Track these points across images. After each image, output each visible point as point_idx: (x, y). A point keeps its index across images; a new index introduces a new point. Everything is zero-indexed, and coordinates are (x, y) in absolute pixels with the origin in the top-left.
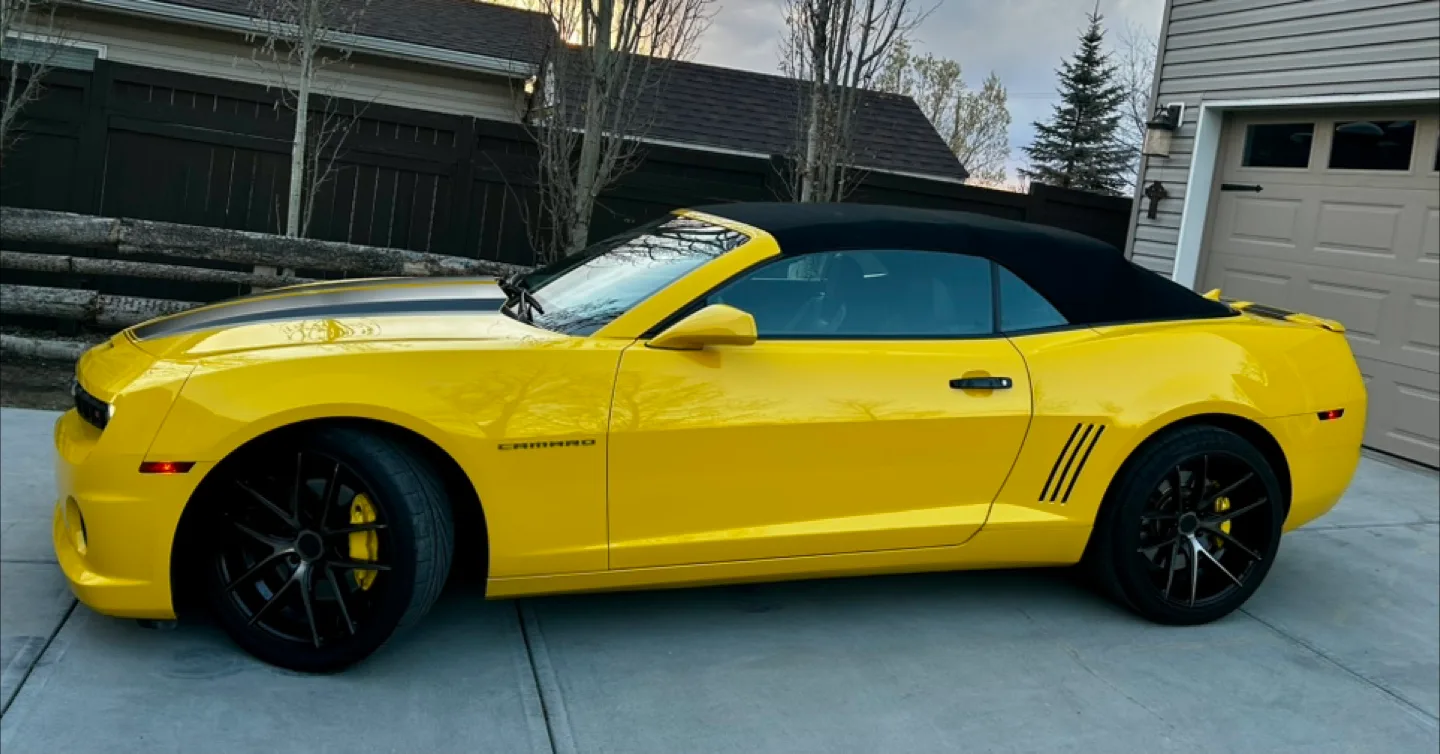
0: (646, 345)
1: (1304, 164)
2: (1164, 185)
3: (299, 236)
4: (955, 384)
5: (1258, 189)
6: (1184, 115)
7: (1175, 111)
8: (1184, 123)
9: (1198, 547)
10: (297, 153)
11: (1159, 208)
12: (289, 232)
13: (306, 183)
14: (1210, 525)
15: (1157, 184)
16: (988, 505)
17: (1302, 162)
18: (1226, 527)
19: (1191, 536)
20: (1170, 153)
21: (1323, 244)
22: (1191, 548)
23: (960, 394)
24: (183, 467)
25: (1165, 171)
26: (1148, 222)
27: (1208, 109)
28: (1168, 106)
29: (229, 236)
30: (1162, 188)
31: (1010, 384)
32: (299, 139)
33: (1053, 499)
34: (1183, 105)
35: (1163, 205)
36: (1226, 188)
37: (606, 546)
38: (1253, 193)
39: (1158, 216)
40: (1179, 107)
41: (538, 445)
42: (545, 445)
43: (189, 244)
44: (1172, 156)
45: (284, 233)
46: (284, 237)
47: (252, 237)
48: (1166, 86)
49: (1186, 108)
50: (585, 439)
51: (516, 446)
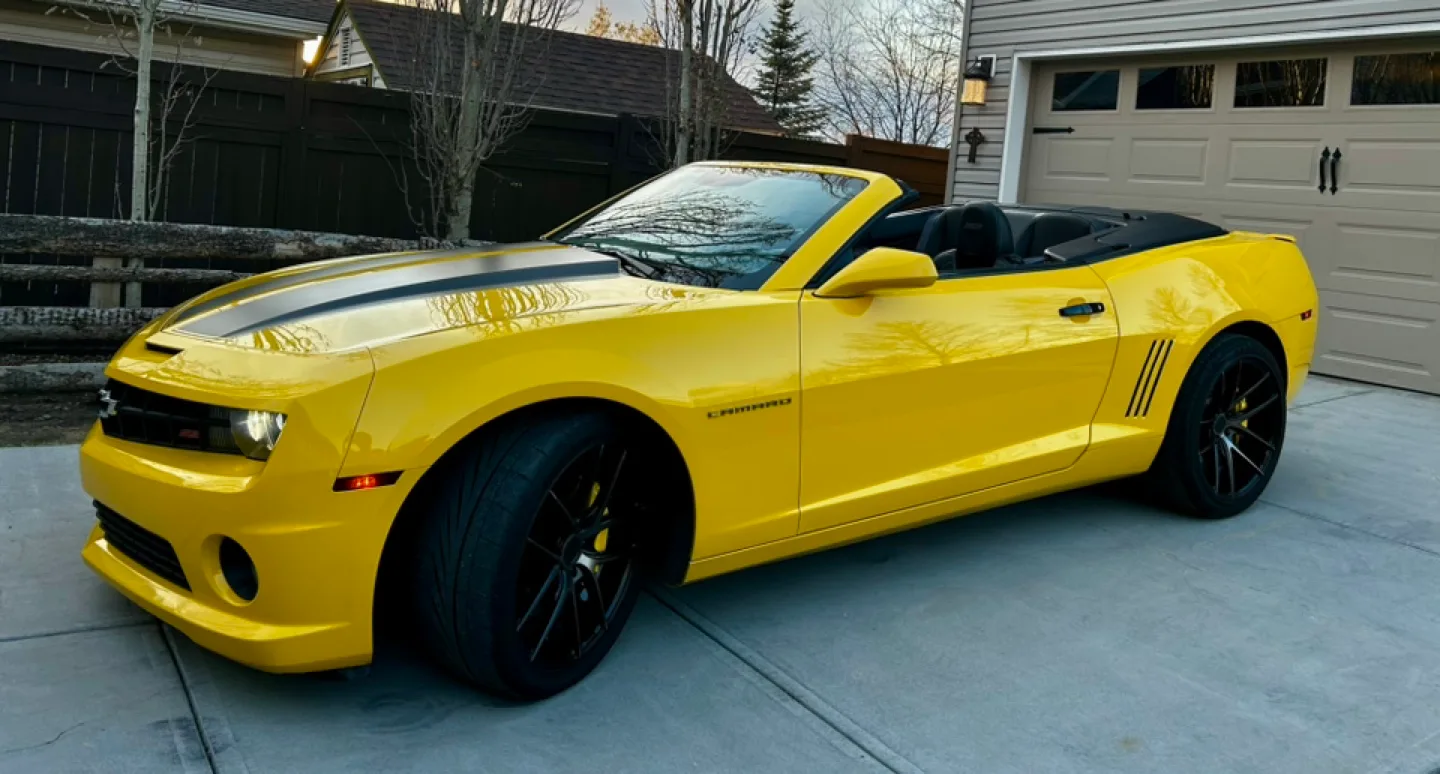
0: (814, 295)
1: (1113, 106)
2: (981, 131)
3: (147, 219)
4: (1063, 313)
5: (1070, 130)
6: (997, 66)
7: (987, 63)
8: (996, 73)
9: (1230, 445)
10: (141, 122)
11: (978, 153)
12: (134, 216)
13: (153, 157)
14: (1234, 423)
15: (976, 130)
16: (1088, 426)
17: (1111, 105)
18: (1245, 424)
19: (1223, 436)
20: (986, 101)
21: (1137, 176)
22: (1224, 445)
23: (1067, 321)
24: (387, 478)
25: (982, 118)
26: (970, 165)
27: (1020, 59)
28: (980, 58)
29: (62, 223)
30: (980, 134)
31: (1102, 308)
32: (142, 104)
33: (1136, 414)
34: (994, 56)
35: (982, 150)
36: (1038, 131)
37: (796, 511)
38: (1066, 135)
39: (977, 159)
40: (991, 59)
41: (743, 409)
42: (748, 408)
43: (11, 236)
44: (988, 104)
45: (128, 216)
46: (129, 222)
47: (90, 224)
48: (976, 40)
49: (998, 59)
50: (782, 398)
51: (723, 413)
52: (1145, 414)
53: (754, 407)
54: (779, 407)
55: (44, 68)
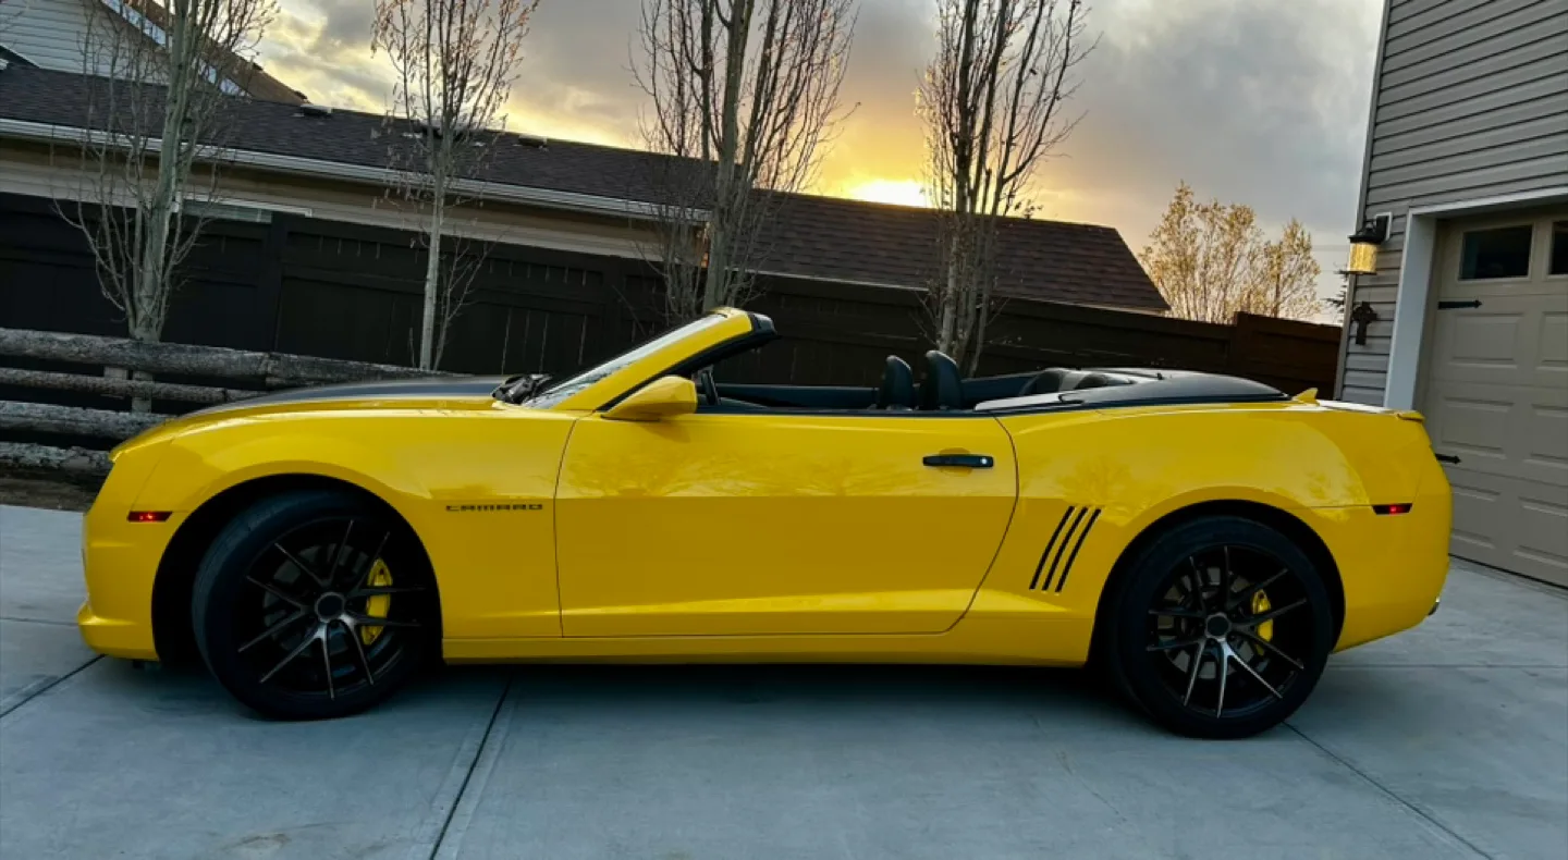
0: (602, 417)
1: (1524, 272)
2: (1372, 306)
3: (432, 368)
4: (928, 461)
5: (1477, 304)
6: (1393, 226)
7: (1383, 222)
8: (1392, 235)
9: (1228, 652)
10: (430, 289)
11: (1368, 333)
12: (421, 365)
13: (438, 318)
14: (1243, 628)
15: (1366, 305)
16: (973, 591)
17: (1522, 270)
18: (1266, 631)
19: (1222, 640)
20: (1377, 269)
21: (1547, 362)
22: (1221, 652)
23: (933, 471)
24: (162, 516)
25: (1374, 290)
26: (1359, 348)
27: (1415, 216)
28: (1375, 217)
29: (366, 368)
30: (1370, 309)
31: (990, 463)
32: (432, 275)
33: (1046, 587)
34: (1390, 214)
35: (1373, 329)
36: (1443, 305)
37: (556, 613)
38: (1472, 310)
39: (1368, 341)
40: (1387, 218)
41: (486, 508)
42: (492, 507)
43: (329, 376)
44: (1380, 274)
45: (418, 366)
46: (416, 370)
47: (387, 370)
48: (1374, 196)
49: (1394, 218)
50: (532, 503)
51: (464, 508)
52: (1059, 589)
53: (499, 507)
54: (528, 512)
55: (382, 245)
